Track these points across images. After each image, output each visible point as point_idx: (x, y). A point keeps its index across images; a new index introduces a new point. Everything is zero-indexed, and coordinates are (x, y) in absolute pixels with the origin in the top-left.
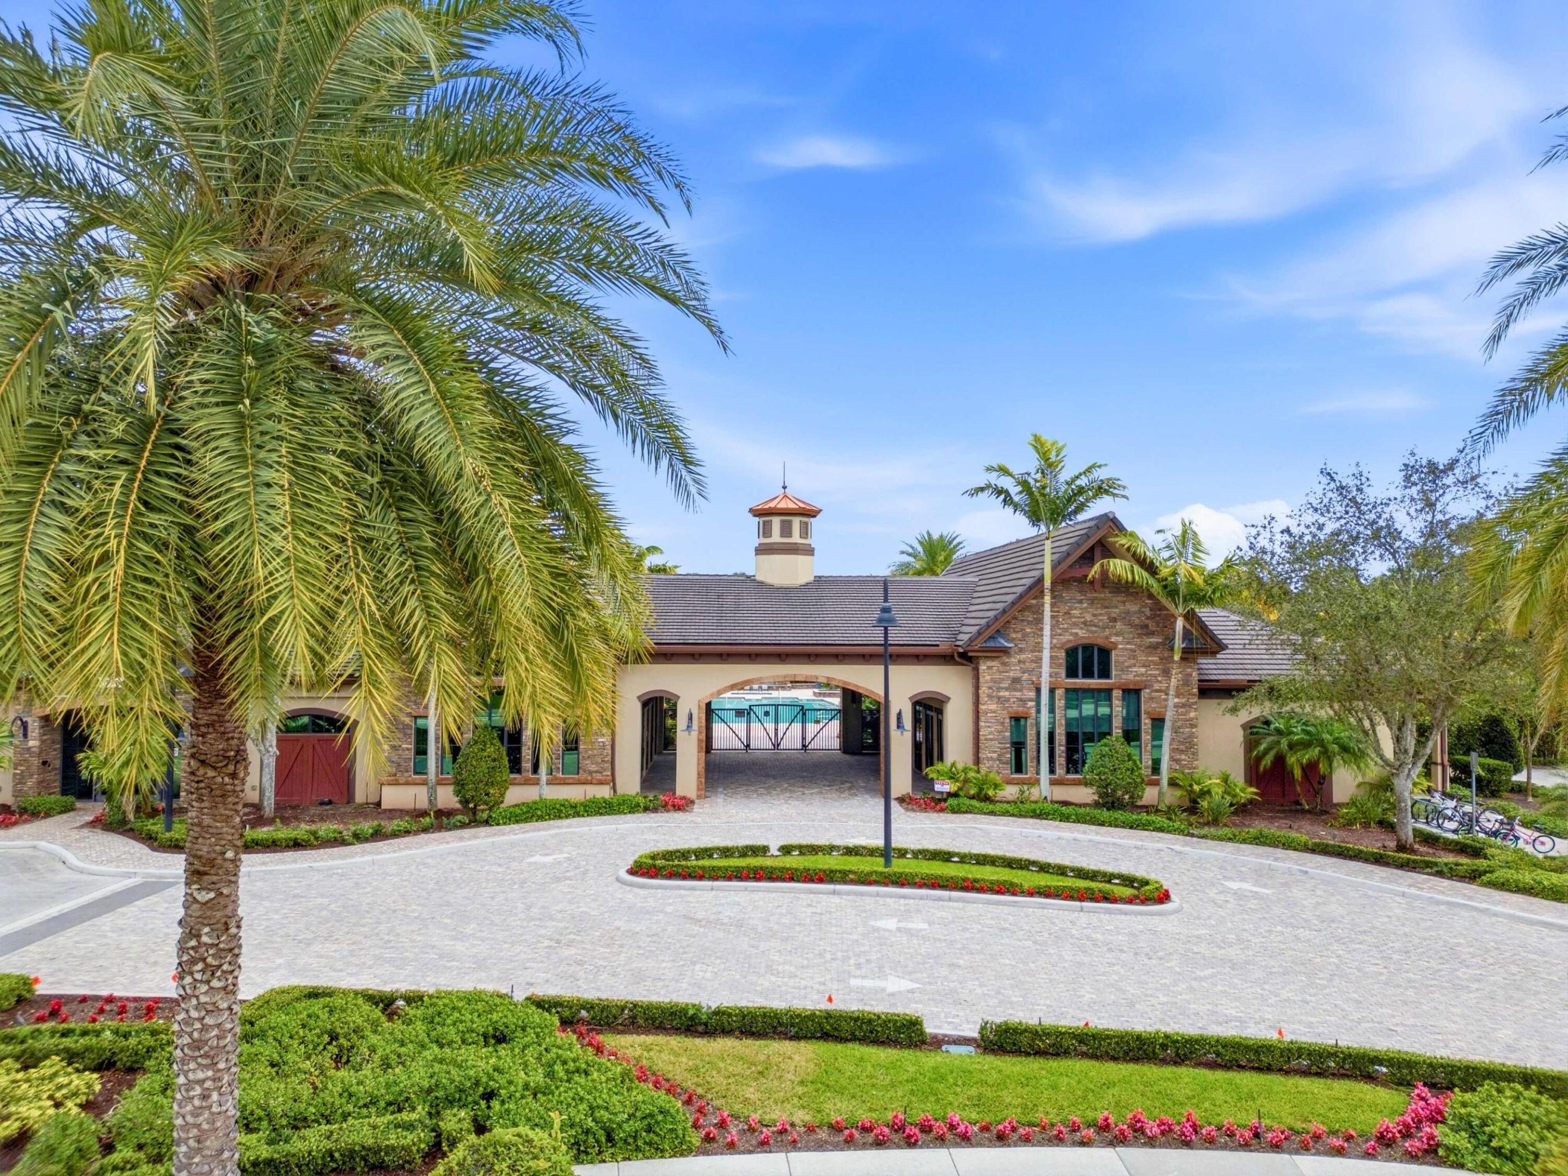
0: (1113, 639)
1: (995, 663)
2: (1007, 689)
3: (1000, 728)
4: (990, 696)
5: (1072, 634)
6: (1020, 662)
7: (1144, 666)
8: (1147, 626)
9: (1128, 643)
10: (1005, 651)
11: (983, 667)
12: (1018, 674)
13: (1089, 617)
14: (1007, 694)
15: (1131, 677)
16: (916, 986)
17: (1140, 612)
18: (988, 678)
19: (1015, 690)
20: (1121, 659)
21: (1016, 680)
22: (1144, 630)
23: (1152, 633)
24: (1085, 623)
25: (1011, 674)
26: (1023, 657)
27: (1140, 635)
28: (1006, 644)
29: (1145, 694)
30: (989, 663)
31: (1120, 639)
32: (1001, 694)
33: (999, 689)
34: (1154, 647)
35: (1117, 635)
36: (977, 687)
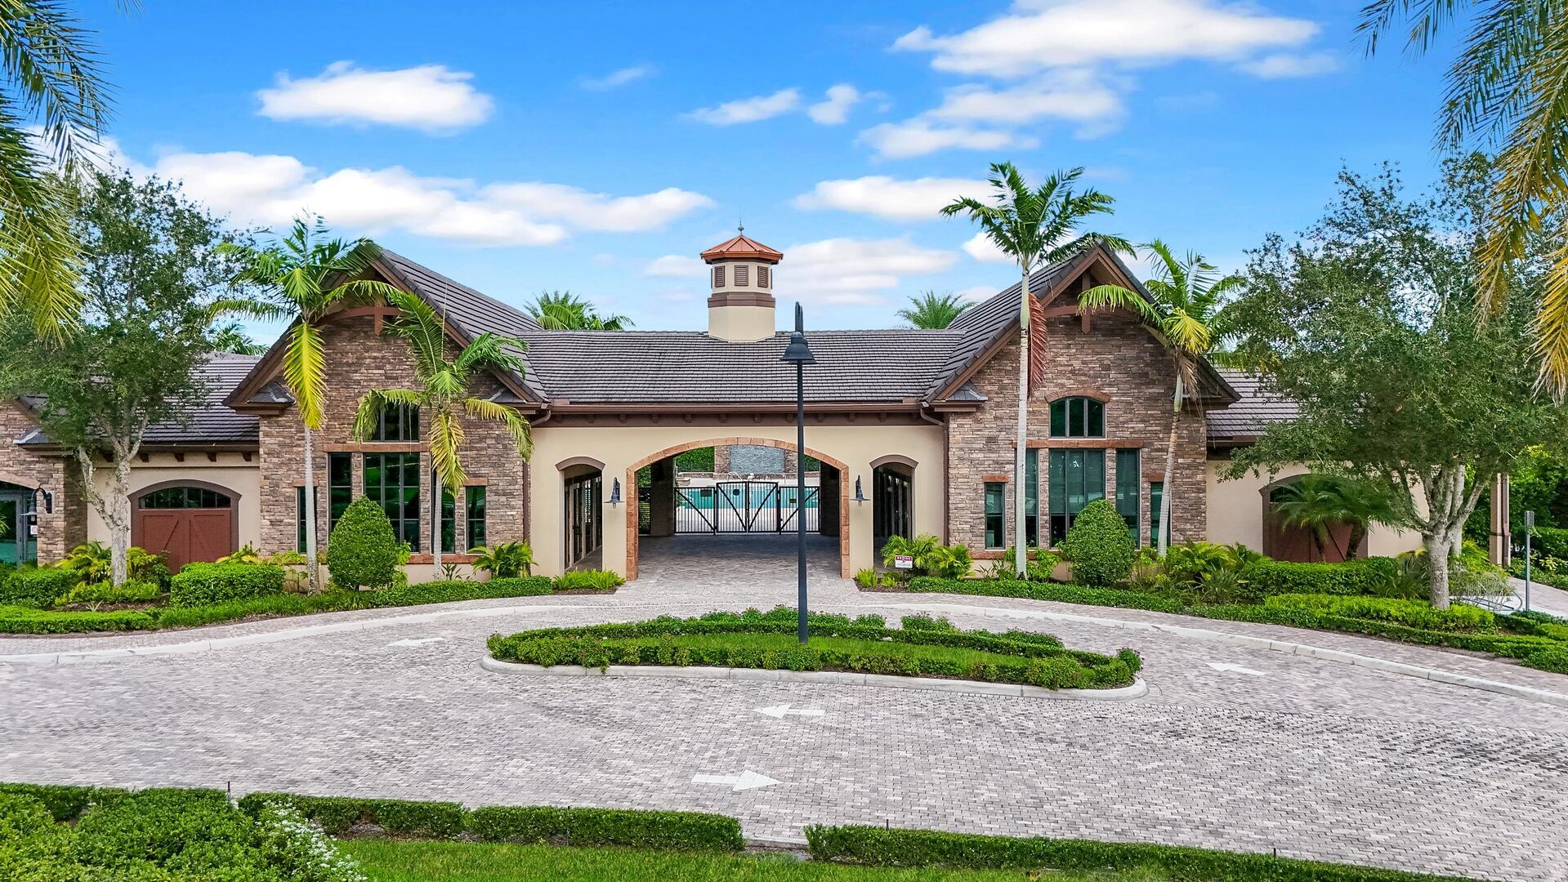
0: (1107, 390)
1: (967, 421)
2: (980, 450)
3: (973, 495)
4: (960, 459)
5: (1057, 385)
6: (996, 418)
7: (1142, 421)
8: (1146, 374)
9: (1124, 395)
10: (978, 406)
11: (953, 425)
12: (994, 433)
13: (1077, 364)
14: (980, 456)
15: (1127, 434)
16: (774, 782)
17: (1138, 358)
18: (959, 437)
19: (991, 451)
20: (1116, 413)
21: (991, 440)
22: (1143, 379)
23: (1152, 383)
24: (1073, 372)
25: (986, 433)
26: (1000, 412)
27: (1138, 386)
28: (979, 398)
29: (1144, 453)
30: (960, 421)
31: (1114, 390)
32: (974, 456)
33: (971, 450)
34: (1154, 399)
35: (1110, 385)
36: (947, 449)
